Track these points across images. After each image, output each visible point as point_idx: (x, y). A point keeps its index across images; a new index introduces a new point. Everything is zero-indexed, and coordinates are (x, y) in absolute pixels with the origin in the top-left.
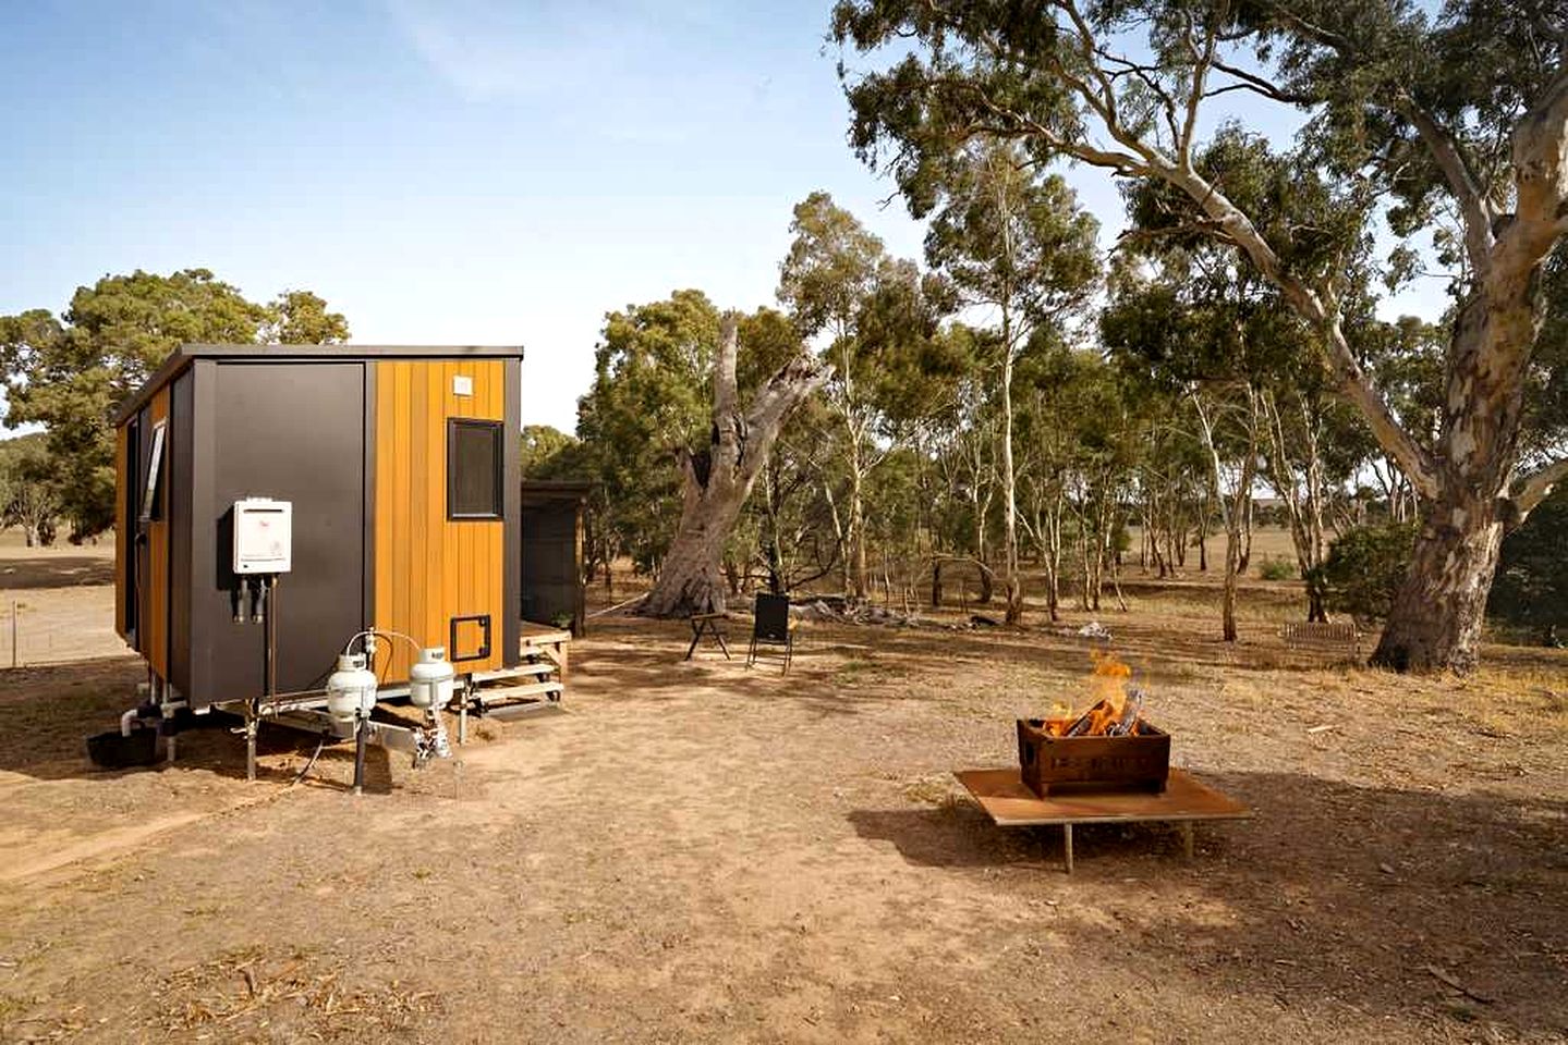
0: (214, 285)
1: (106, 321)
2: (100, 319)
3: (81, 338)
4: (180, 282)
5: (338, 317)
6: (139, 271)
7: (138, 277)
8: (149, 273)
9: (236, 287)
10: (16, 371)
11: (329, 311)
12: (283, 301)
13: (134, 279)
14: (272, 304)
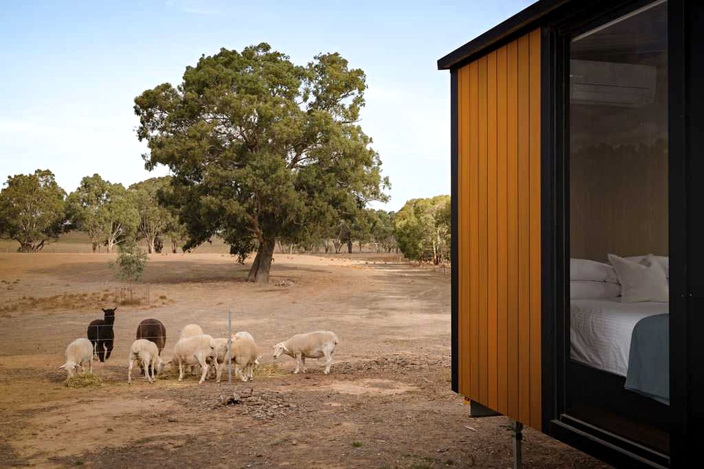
0: (271, 55)
1: (207, 86)
2: (205, 85)
3: (193, 99)
4: (249, 53)
5: (360, 72)
6: (223, 49)
7: (224, 53)
8: (230, 49)
9: (286, 55)
10: (153, 129)
11: (350, 67)
12: (317, 62)
13: (221, 54)
14: (310, 65)
